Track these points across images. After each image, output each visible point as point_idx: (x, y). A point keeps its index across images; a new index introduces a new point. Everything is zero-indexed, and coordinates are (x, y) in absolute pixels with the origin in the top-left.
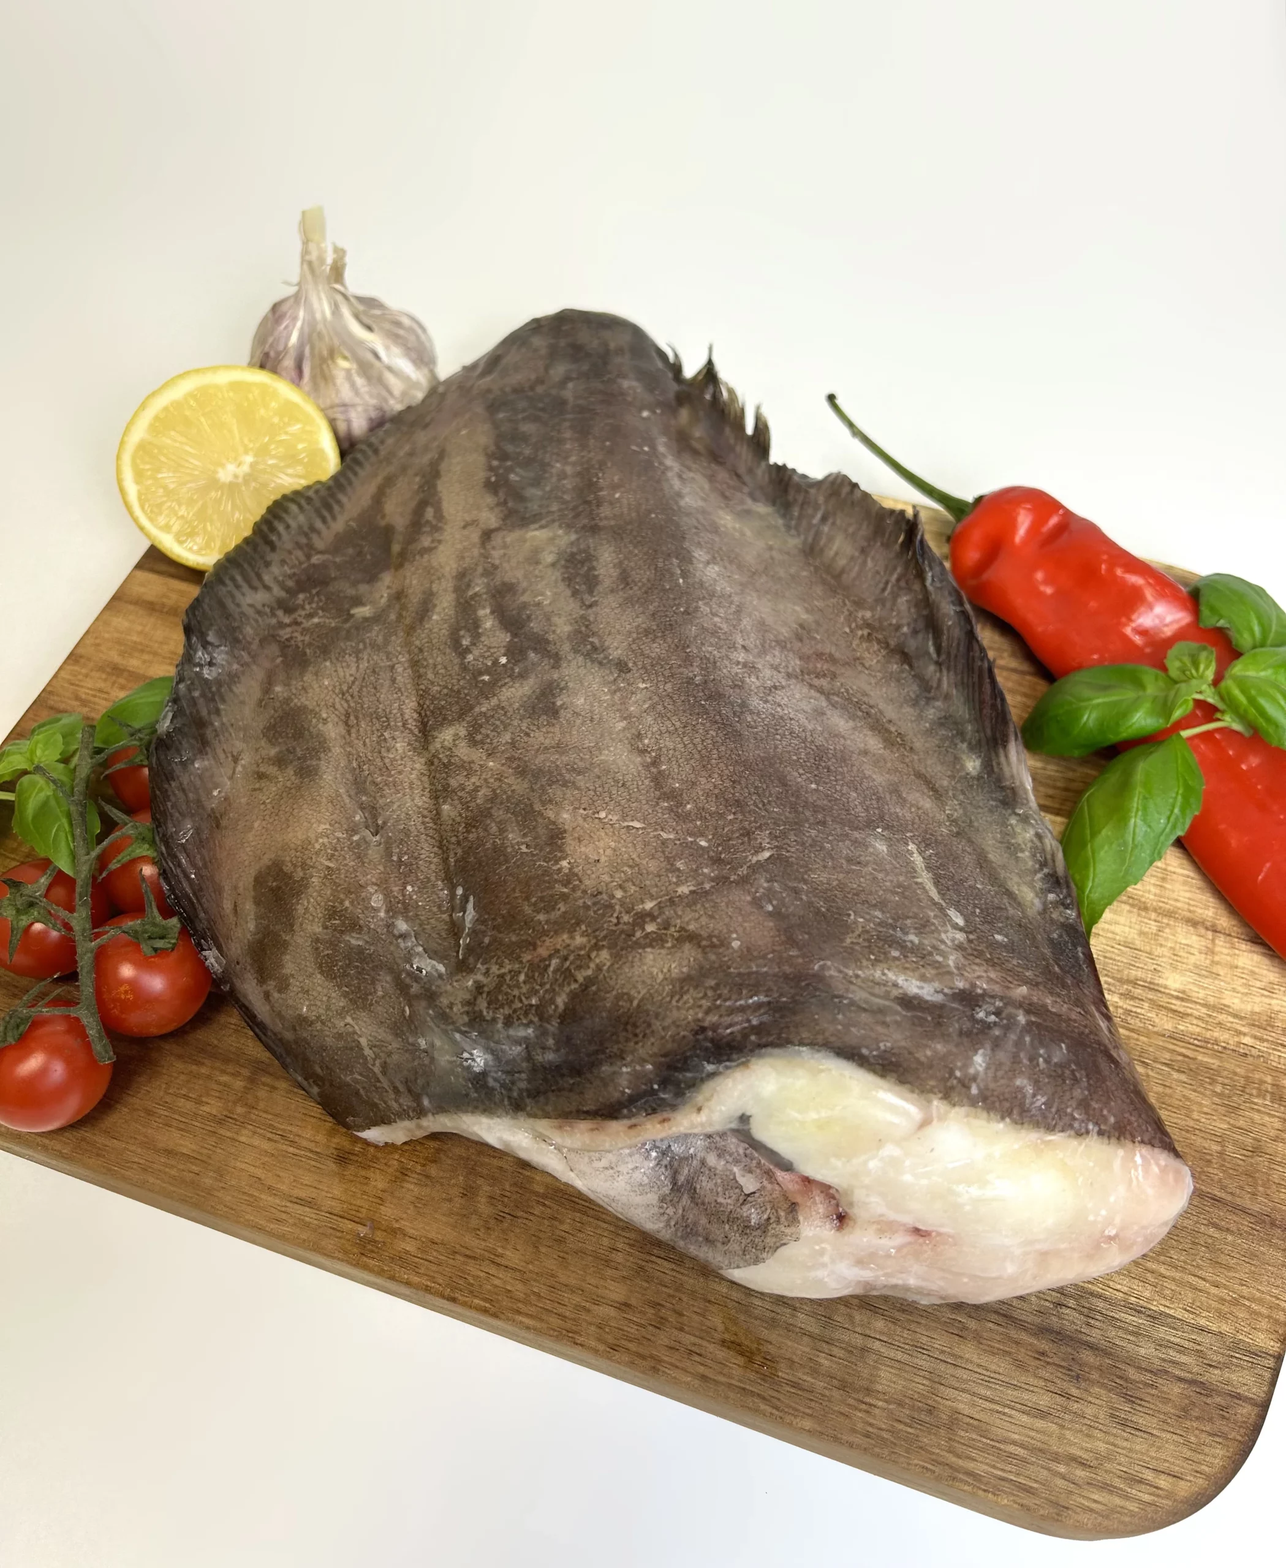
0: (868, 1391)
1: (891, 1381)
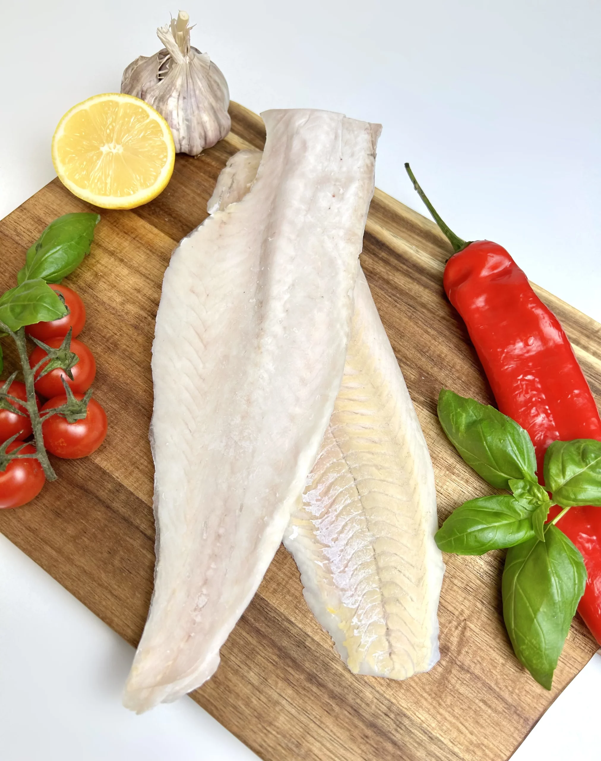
0: (271, 724)
1: (284, 723)
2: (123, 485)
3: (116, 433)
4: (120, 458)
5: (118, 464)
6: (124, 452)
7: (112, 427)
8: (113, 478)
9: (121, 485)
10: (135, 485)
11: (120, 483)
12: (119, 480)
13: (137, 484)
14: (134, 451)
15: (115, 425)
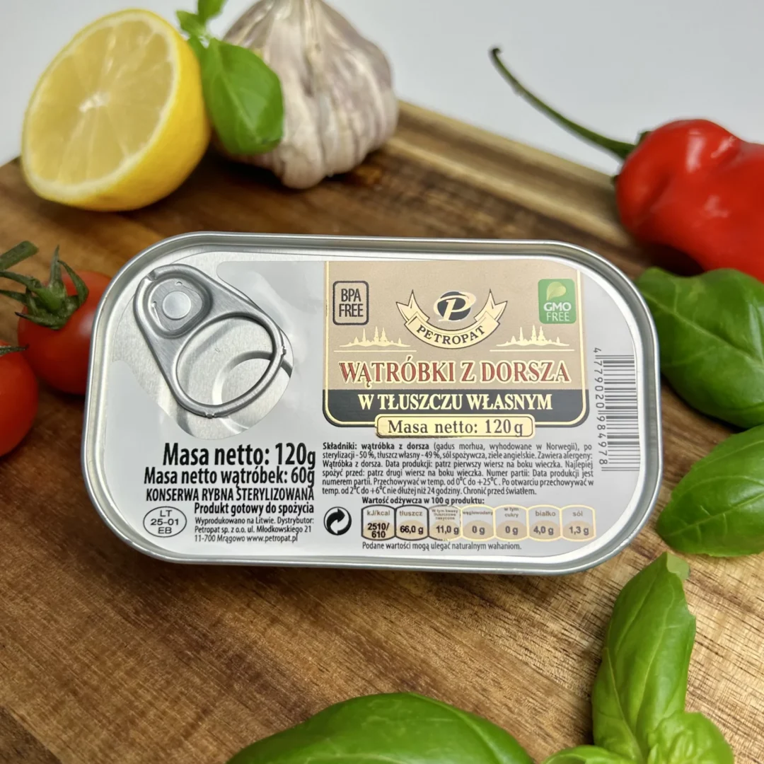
2: (34, 740)
3: (33, 612)
4: (36, 670)
5: (29, 685)
6: (46, 656)
7: (26, 599)
8: (13, 721)
9: (30, 740)
10: (64, 737)
11: (26, 733)
12: (25, 726)
13: (71, 733)
14: (70, 652)
15: (33, 594)
